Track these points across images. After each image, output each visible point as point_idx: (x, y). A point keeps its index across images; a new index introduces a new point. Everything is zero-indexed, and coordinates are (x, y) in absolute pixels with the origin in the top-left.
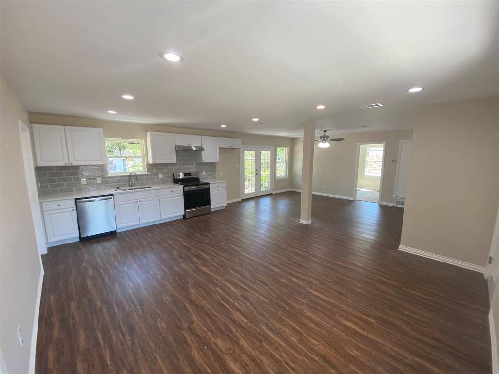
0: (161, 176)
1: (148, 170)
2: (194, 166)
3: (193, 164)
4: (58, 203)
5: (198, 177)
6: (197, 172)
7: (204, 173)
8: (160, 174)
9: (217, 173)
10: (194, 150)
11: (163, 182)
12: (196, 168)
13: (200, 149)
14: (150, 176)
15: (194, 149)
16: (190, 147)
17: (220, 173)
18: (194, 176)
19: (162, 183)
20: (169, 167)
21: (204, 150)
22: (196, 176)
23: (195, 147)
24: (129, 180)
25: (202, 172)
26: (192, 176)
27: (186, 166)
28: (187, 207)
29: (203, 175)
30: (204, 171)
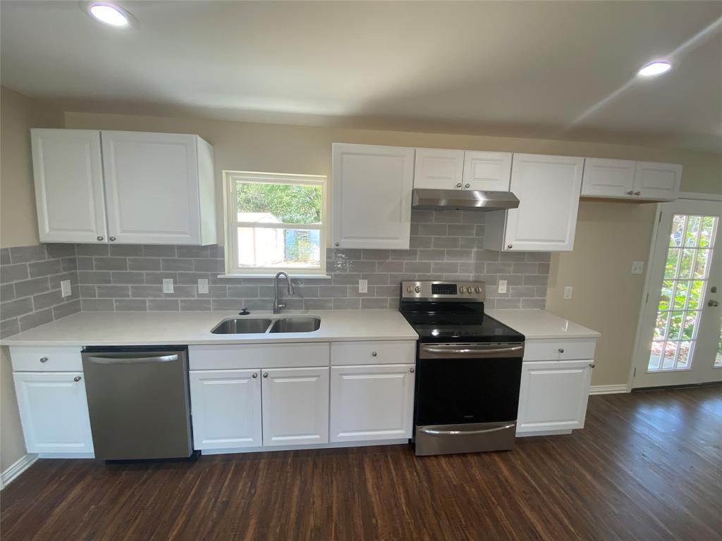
0: (363, 286)
1: (330, 267)
2: (472, 261)
3: (470, 252)
5: (478, 298)
6: (478, 282)
7: (503, 288)
8: (360, 281)
9: (549, 291)
10: (479, 205)
11: (369, 304)
12: (478, 268)
13: (504, 203)
14: (333, 285)
15: (481, 201)
16: (470, 194)
17: (562, 289)
18: (466, 296)
19: (364, 307)
20: (390, 260)
21: (515, 203)
22: (474, 296)
23: (486, 193)
24: (279, 295)
25: (495, 283)
26: (458, 296)
27: (446, 260)
28: (424, 413)
29: (500, 292)
30: (503, 278)
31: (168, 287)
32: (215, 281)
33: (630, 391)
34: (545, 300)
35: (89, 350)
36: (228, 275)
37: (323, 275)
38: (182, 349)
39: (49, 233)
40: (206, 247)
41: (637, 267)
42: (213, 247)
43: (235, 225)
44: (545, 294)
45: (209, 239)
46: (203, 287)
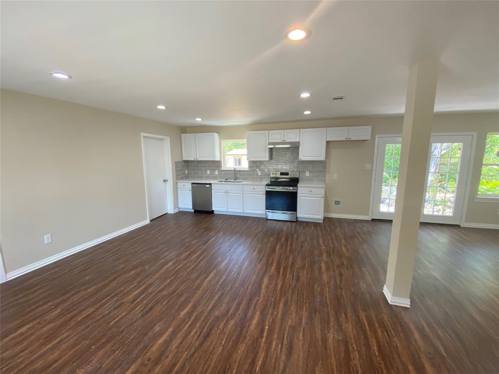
0: (260, 173)
1: (250, 167)
2: (295, 164)
4: (184, 184)
7: (307, 174)
9: (327, 175)
17: (333, 175)
24: (235, 174)
25: (304, 172)
29: (307, 175)
30: (307, 170)
31: (208, 172)
32: (220, 171)
33: (371, 219)
34: (325, 179)
35: (193, 183)
36: (222, 169)
37: (248, 169)
38: (210, 184)
39: (185, 158)
40: (217, 161)
41: (368, 166)
42: (219, 161)
43: (224, 155)
44: (325, 177)
45: (218, 159)
46: (217, 172)
